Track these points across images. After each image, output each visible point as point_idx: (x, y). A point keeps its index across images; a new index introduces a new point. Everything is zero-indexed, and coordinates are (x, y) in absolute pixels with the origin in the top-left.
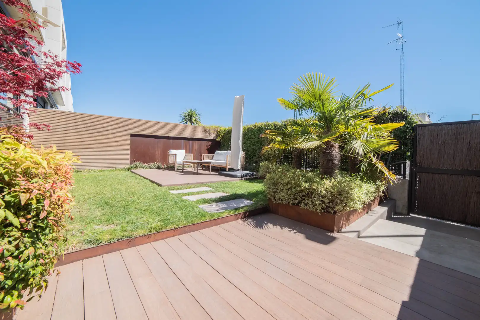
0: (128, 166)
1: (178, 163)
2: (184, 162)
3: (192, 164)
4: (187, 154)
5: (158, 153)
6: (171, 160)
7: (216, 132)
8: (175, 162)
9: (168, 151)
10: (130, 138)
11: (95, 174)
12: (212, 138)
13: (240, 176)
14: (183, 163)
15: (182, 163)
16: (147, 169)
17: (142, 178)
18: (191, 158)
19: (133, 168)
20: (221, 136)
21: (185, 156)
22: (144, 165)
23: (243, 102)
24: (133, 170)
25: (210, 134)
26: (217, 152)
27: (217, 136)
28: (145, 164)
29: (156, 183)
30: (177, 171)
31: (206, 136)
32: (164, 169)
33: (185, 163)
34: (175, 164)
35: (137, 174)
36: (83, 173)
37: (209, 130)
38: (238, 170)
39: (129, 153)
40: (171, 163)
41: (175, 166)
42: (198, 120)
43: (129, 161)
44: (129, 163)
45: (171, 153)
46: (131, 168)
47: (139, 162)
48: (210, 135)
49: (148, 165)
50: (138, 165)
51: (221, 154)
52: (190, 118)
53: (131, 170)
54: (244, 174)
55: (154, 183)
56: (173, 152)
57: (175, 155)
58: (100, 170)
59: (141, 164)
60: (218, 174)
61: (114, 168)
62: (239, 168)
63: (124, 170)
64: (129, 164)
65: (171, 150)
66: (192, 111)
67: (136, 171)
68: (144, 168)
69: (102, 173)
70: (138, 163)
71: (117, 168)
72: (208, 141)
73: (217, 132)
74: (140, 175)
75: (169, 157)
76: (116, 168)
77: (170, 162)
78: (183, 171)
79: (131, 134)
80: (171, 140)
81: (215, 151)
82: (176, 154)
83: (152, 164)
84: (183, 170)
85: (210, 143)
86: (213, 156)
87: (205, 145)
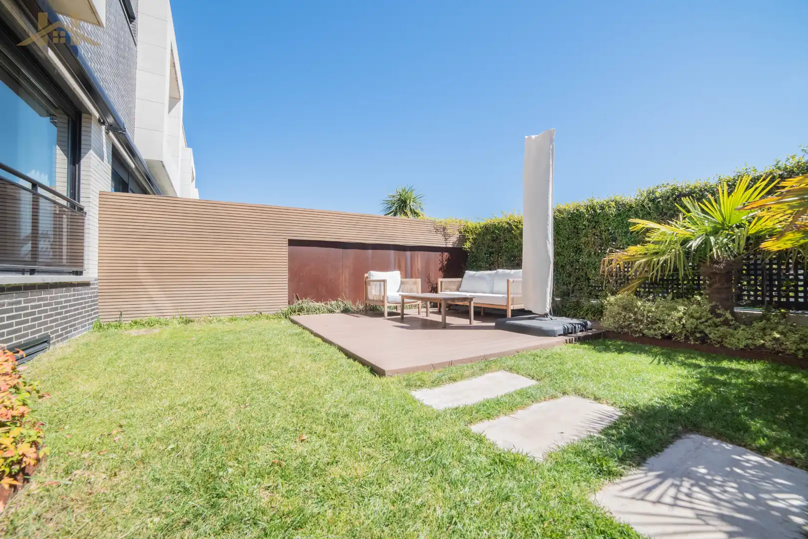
0: (285, 308)
1: (390, 300)
2: (403, 297)
3: (419, 302)
4: (404, 280)
5: (345, 278)
6: (373, 292)
7: (457, 233)
8: (384, 297)
9: (366, 275)
10: (287, 248)
11: (220, 326)
12: (450, 245)
13: (562, 333)
14: (403, 300)
15: (399, 299)
16: (323, 313)
17: (319, 340)
18: (416, 287)
19: (295, 312)
20: (471, 240)
21: (402, 283)
22: (317, 305)
23: (553, 146)
24: (295, 317)
25: (446, 236)
26: (468, 273)
27: (463, 239)
28: (319, 304)
29: (364, 363)
30: (389, 319)
31: (438, 241)
32: (357, 312)
33: (406, 300)
34: (383, 302)
35: (305, 328)
36: (195, 326)
37: (444, 229)
38: (546, 315)
39: (287, 280)
40: (374, 300)
41: (383, 306)
42: (419, 209)
43: (287, 298)
44: (287, 301)
45: (372, 278)
46: (291, 313)
47: (306, 299)
48: (446, 239)
49: (325, 304)
50: (304, 305)
51: (480, 278)
52: (401, 206)
53: (292, 317)
54: (570, 326)
55: (355, 360)
56: (375, 275)
57: (382, 283)
58: (231, 317)
59: (311, 304)
60: (493, 324)
61: (256, 313)
62: (548, 311)
63: (277, 316)
64: (287, 304)
65: (371, 272)
66: (407, 191)
67: (301, 318)
68: (318, 311)
69: (231, 326)
70: (304, 300)
71: (263, 313)
72: (442, 252)
73: (460, 232)
74: (312, 332)
75: (369, 287)
76: (261, 313)
77: (370, 297)
78: (403, 318)
79: (289, 240)
80: (370, 251)
81: (464, 273)
82: (384, 281)
83: (333, 302)
84: (403, 314)
85: (446, 255)
86: (461, 281)
87: (437, 259)
